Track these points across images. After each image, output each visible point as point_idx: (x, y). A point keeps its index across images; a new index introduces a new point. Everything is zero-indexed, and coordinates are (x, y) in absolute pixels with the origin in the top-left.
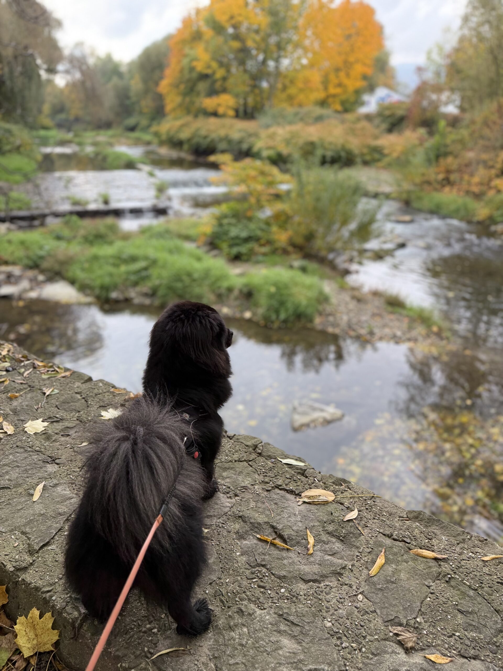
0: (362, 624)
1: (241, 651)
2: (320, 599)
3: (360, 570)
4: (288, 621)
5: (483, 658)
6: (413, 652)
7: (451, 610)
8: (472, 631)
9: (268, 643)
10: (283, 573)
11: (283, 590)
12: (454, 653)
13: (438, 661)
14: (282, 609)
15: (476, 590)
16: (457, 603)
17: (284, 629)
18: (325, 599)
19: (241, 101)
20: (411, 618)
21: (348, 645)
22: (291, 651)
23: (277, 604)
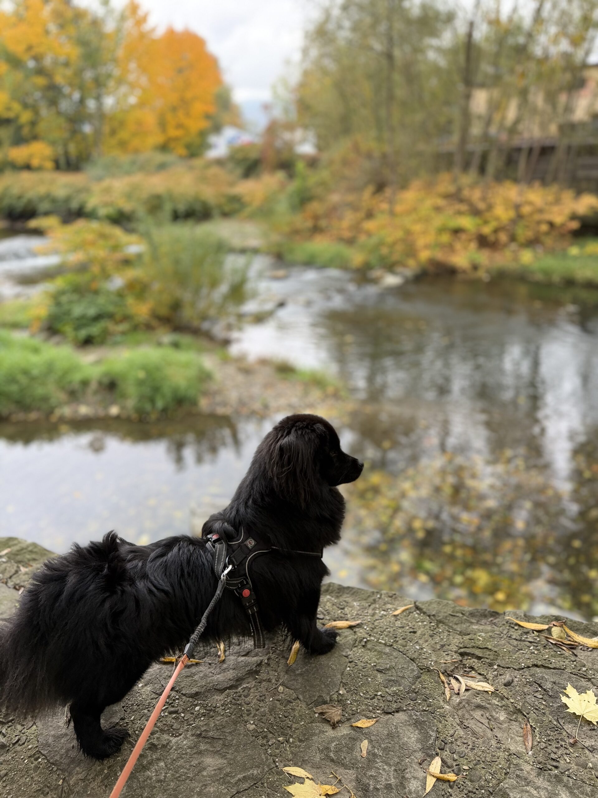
0: (286, 714)
1: (160, 788)
2: (239, 704)
3: (277, 662)
4: (208, 738)
5: (405, 708)
6: (340, 725)
7: (370, 673)
8: (392, 686)
9: (189, 769)
10: (195, 690)
11: (197, 708)
12: (378, 713)
13: (364, 726)
14: (199, 728)
15: (392, 645)
16: (375, 664)
17: (205, 748)
18: (244, 702)
19: (60, 150)
20: (333, 693)
21: (275, 741)
22: (215, 768)
23: (194, 725)
